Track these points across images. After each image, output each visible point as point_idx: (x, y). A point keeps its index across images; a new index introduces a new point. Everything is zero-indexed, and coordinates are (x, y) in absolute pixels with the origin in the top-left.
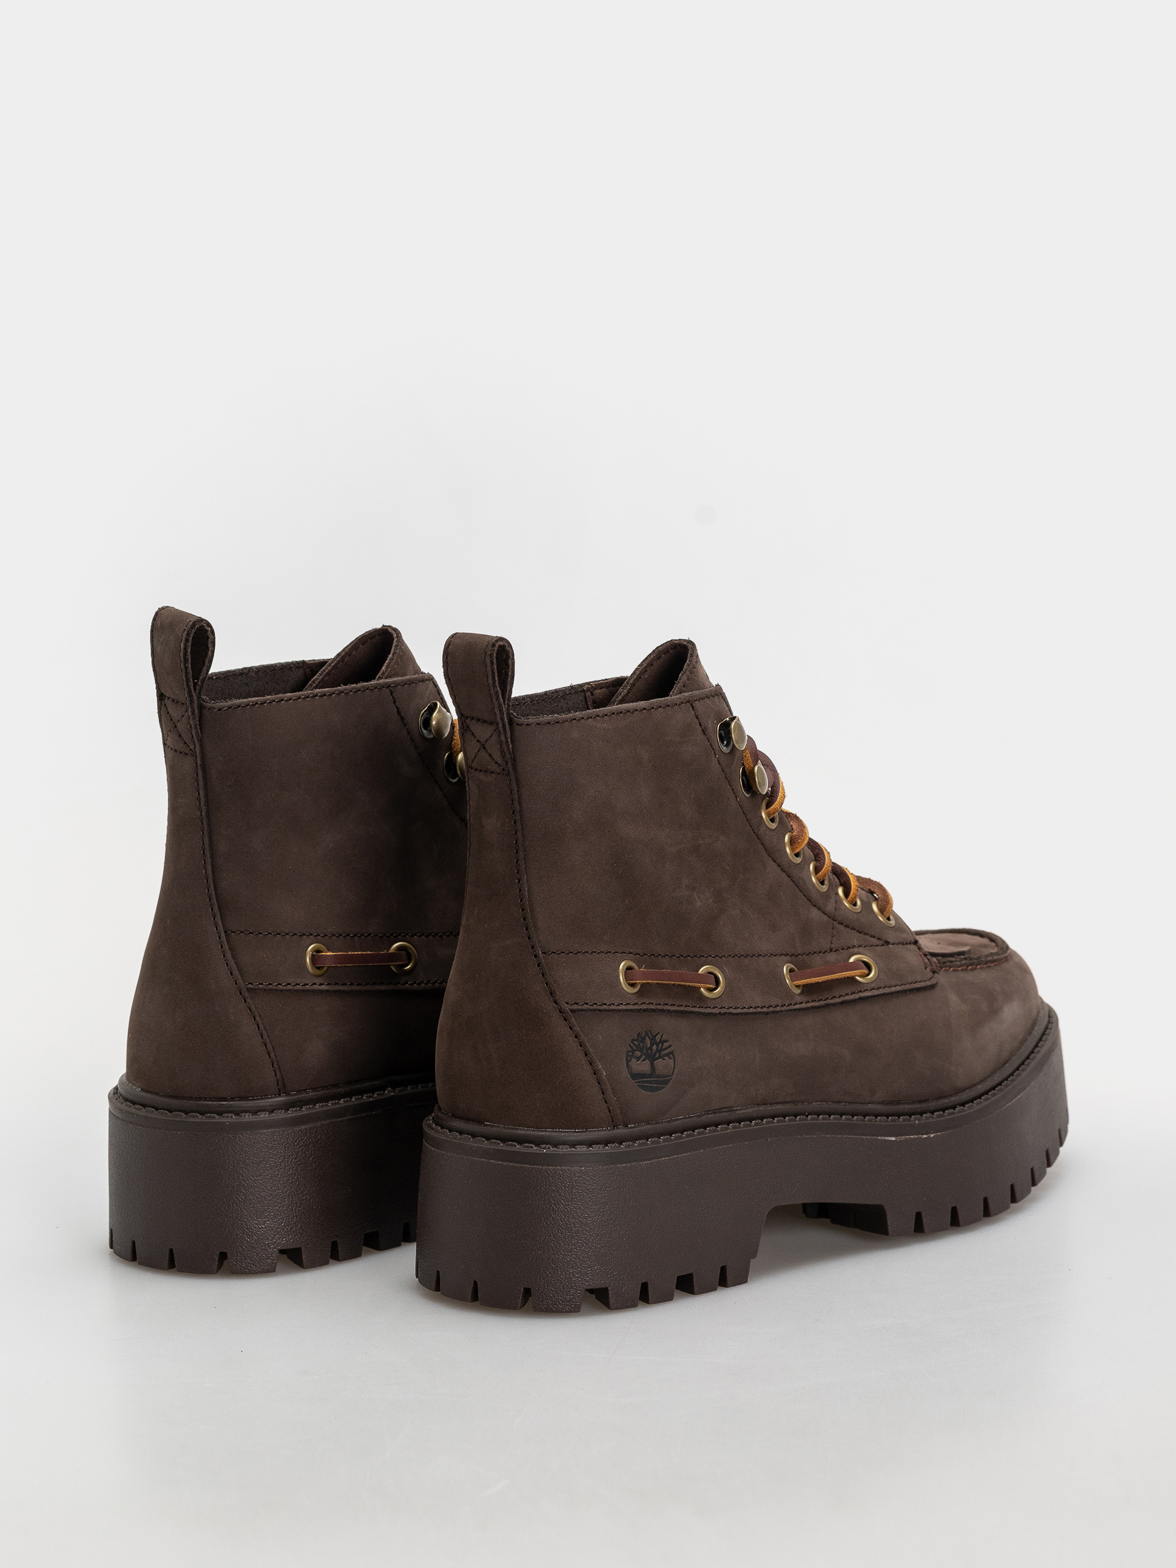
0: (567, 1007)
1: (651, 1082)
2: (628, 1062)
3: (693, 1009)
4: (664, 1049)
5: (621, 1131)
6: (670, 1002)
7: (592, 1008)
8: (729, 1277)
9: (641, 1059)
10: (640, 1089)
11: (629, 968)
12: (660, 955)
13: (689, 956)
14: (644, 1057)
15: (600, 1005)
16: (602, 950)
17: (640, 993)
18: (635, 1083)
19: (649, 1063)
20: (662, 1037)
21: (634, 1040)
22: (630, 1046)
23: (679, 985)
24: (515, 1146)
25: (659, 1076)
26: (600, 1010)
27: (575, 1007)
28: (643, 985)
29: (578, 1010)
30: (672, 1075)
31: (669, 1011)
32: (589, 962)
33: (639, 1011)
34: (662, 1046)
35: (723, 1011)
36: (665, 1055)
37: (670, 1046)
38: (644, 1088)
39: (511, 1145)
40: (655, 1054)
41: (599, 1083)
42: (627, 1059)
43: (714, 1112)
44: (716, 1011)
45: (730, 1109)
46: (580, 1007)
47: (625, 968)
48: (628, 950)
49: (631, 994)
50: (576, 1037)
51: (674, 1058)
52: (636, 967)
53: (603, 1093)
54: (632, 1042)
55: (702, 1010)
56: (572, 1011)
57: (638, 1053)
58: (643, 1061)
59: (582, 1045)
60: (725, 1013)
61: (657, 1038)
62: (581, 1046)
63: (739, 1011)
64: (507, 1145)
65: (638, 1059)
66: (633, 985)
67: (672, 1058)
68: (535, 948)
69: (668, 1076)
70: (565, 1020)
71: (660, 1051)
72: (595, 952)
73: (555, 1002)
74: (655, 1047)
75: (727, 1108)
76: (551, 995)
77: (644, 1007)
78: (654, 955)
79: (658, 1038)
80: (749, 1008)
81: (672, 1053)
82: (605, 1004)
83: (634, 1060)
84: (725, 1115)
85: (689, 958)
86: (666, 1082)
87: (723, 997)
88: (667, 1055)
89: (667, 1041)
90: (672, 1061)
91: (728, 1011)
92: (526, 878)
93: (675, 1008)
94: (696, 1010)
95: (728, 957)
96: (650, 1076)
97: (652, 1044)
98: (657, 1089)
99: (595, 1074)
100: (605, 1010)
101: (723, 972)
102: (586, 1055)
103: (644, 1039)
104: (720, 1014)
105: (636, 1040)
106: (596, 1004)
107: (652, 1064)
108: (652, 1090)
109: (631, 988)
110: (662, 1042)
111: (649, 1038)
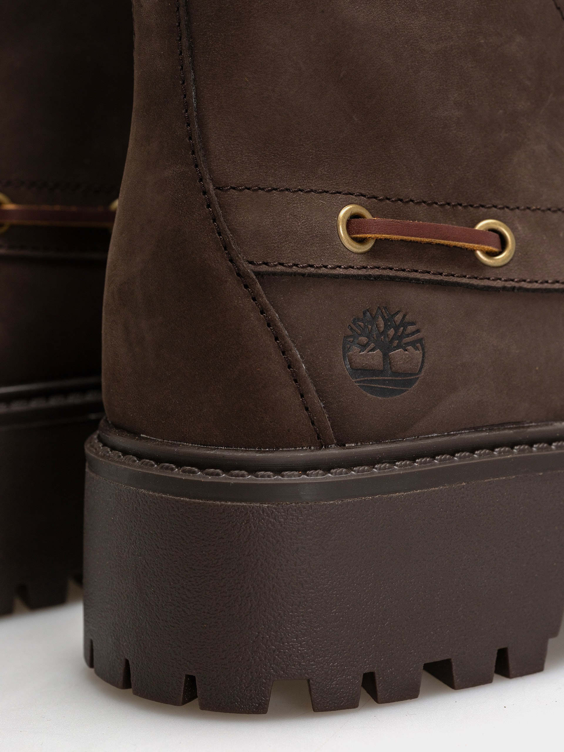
0: (249, 269)
1: (383, 382)
2: (345, 350)
3: (459, 280)
4: (408, 336)
5: (334, 452)
6: (421, 268)
7: (289, 270)
8: (512, 664)
9: (369, 348)
10: (364, 392)
11: (354, 217)
12: (412, 201)
13: (461, 205)
14: (372, 345)
15: (303, 267)
16: (314, 188)
17: (372, 253)
18: (358, 382)
19: (381, 354)
20: (404, 316)
21: (359, 320)
22: (352, 329)
23: (439, 244)
24: (194, 472)
25: (396, 374)
26: (303, 275)
27: (264, 268)
28: (378, 241)
29: (269, 274)
30: (417, 374)
31: (417, 280)
32: (289, 203)
33: (367, 278)
34: (404, 330)
35: (509, 284)
36: (408, 344)
37: (418, 331)
38: (373, 391)
39: (190, 472)
40: (391, 342)
41: (296, 381)
42: (344, 348)
43: (491, 427)
44: (499, 284)
45: (518, 424)
46: (271, 269)
47: (348, 215)
48: (357, 191)
49: (356, 253)
50: (262, 313)
51: (423, 349)
52: (368, 215)
53: (302, 396)
54: (354, 321)
55: (474, 282)
56: (258, 274)
57: (364, 339)
58: (371, 351)
59: (271, 324)
60: (513, 288)
61: (396, 319)
62: (269, 325)
63: (536, 286)
64: (184, 471)
65: (363, 347)
66: (361, 241)
67: (420, 348)
68: (204, 180)
69: (411, 374)
70: (246, 287)
71: (400, 338)
72: (301, 191)
73: (231, 261)
74: (391, 332)
75: (513, 423)
76: (225, 249)
77: (377, 272)
78: (401, 200)
79: (398, 318)
80: (553, 283)
81: (420, 340)
82: (312, 266)
83: (356, 349)
84: (508, 433)
85: (460, 208)
86: (410, 383)
87: (511, 265)
88: (413, 344)
89: (413, 324)
90: (418, 353)
91: (517, 285)
92: (193, 77)
93: (427, 277)
94: (464, 280)
95: (524, 210)
96: (381, 372)
97: (387, 327)
98: (393, 393)
99: (289, 367)
100: (310, 275)
101: (513, 230)
102: (276, 339)
103: (374, 318)
104: (504, 288)
105: (362, 321)
106: (297, 265)
107: (385, 355)
108: (383, 393)
109: (355, 244)
110: (404, 324)
111: (383, 317)
